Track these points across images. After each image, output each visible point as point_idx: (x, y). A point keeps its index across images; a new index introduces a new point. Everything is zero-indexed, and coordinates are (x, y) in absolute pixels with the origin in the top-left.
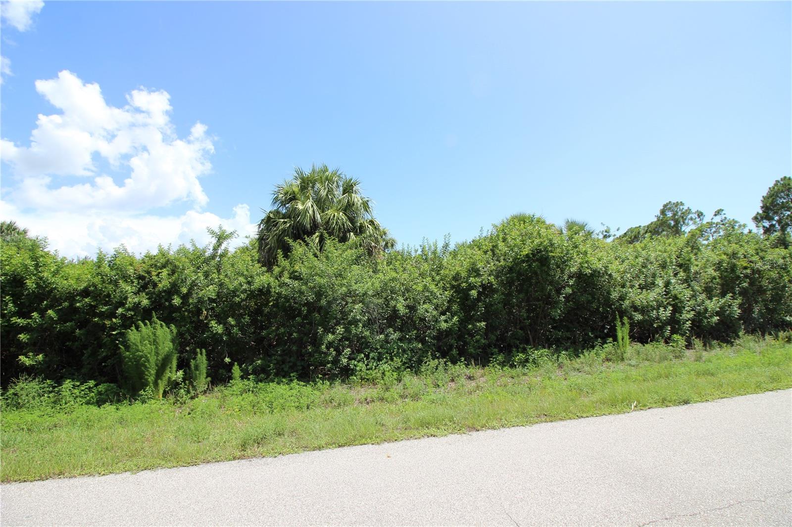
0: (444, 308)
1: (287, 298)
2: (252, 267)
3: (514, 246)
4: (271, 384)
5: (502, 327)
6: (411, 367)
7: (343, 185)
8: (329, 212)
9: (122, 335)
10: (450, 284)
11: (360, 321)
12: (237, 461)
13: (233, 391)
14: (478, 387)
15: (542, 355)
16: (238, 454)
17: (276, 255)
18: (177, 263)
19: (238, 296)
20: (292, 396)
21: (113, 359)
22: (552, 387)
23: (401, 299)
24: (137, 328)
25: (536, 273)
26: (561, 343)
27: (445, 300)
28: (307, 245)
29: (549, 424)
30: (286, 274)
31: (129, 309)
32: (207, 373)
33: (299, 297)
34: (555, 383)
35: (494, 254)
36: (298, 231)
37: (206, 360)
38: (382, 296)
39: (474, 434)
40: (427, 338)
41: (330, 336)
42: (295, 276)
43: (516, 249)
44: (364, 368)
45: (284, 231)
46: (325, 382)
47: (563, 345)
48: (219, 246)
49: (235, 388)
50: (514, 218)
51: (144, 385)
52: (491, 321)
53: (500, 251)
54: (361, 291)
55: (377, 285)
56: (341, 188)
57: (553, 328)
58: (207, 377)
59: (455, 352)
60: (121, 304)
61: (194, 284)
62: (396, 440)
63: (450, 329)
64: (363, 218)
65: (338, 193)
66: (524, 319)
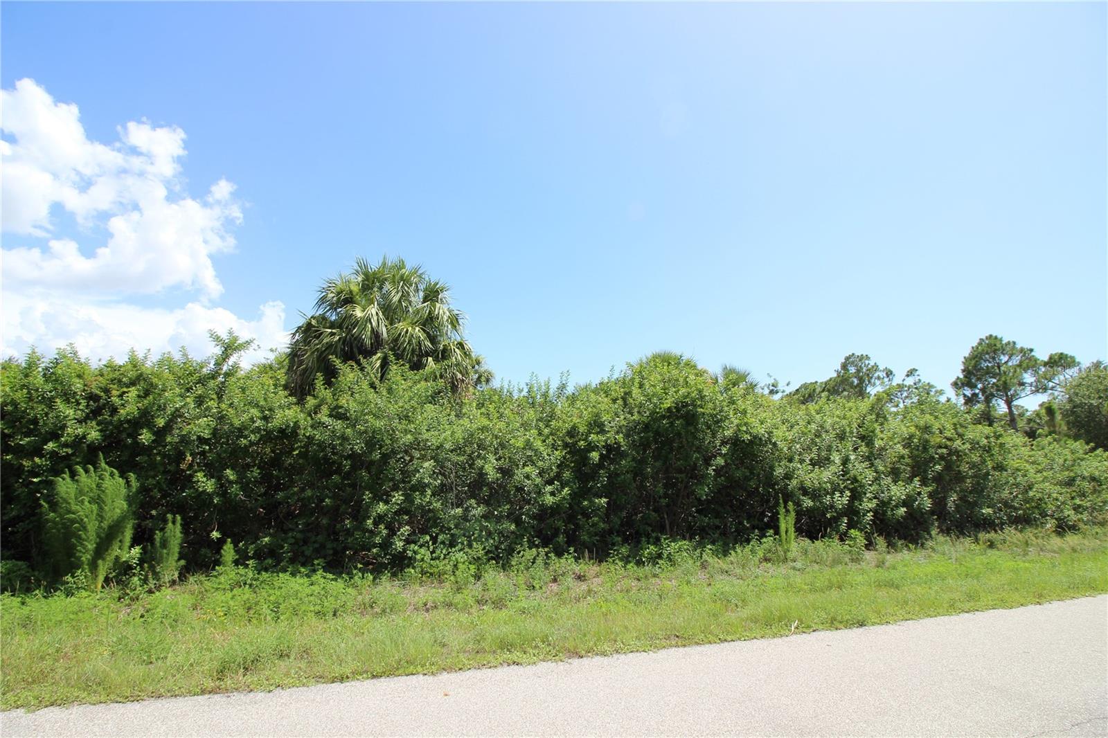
0: (552, 474)
1: (322, 446)
2: (273, 395)
3: (653, 395)
4: (281, 575)
5: (629, 506)
6: (497, 558)
7: (425, 290)
8: (401, 326)
9: (50, 484)
10: (563, 441)
11: (428, 485)
12: (207, 696)
13: (220, 583)
14: (589, 591)
15: (680, 550)
16: (210, 684)
17: (314, 380)
18: (155, 380)
19: (246, 437)
20: (311, 595)
21: (27, 522)
22: (690, 595)
23: (492, 458)
24: (73, 475)
25: (679, 434)
26: (707, 534)
27: (554, 463)
28: (362, 369)
29: (681, 649)
30: (325, 410)
31: (66, 445)
32: (180, 553)
33: (341, 444)
34: (694, 591)
35: (625, 404)
36: (351, 348)
37: (181, 532)
38: (465, 452)
39: (576, 662)
40: (524, 517)
41: (381, 507)
42: (337, 413)
43: (655, 400)
44: (428, 557)
45: (330, 346)
46: (366, 575)
47: (709, 536)
48: (224, 360)
49: (222, 579)
50: (655, 357)
51: (72, 567)
52: (614, 497)
53: (634, 400)
54: (434, 442)
55: (459, 435)
56: (421, 294)
57: (698, 511)
58: (179, 559)
59: (561, 539)
60: (54, 435)
61: (177, 414)
62: (460, 669)
63: (558, 506)
64: (449, 337)
65: (417, 299)
66: (660, 497)
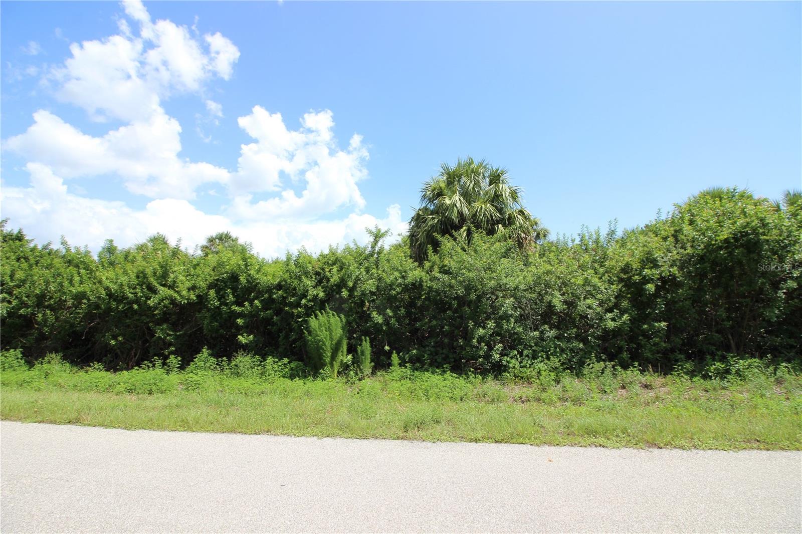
0: (610, 304)
1: (437, 292)
2: (405, 262)
3: (707, 230)
4: (426, 373)
5: (690, 329)
6: (571, 368)
7: (490, 176)
8: (477, 205)
9: (306, 322)
10: (617, 277)
11: (511, 316)
12: (400, 441)
13: (393, 377)
14: (657, 398)
15: (750, 366)
16: (401, 435)
17: (426, 250)
18: (344, 261)
19: (394, 290)
20: (446, 386)
21: (300, 341)
22: (767, 407)
23: (557, 293)
24: (316, 316)
25: (740, 263)
26: (780, 353)
27: (612, 295)
28: (455, 239)
29: (764, 452)
30: (436, 269)
31: (310, 301)
32: (371, 359)
33: (449, 291)
34: (771, 403)
35: (677, 241)
36: (446, 226)
37: (370, 347)
38: (535, 291)
39: (656, 451)
40: (590, 338)
41: (481, 331)
42: (445, 271)
43: (709, 233)
44: (517, 365)
45: (433, 226)
46: (477, 376)
47: (782, 355)
48: (375, 244)
49: (394, 374)
50: (704, 195)
51: (323, 365)
52: (673, 321)
53: (686, 236)
54: (512, 285)
55: (530, 279)
56: (488, 180)
57: (766, 332)
58: (371, 362)
59: (625, 355)
60: (304, 296)
61: (358, 279)
62: (557, 445)
63: (619, 329)
64: (512, 208)
65: (485, 184)
66: (723, 320)
